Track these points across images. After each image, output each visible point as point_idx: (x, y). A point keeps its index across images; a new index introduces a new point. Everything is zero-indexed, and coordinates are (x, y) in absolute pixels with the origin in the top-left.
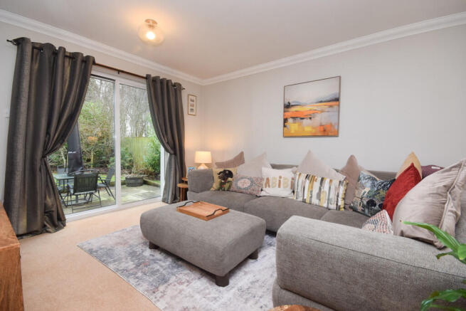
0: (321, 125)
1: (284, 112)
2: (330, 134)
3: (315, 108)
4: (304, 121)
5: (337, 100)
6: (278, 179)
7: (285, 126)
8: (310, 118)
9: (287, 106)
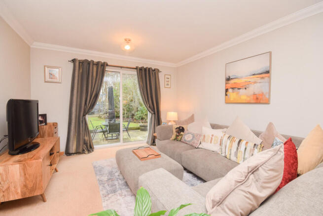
0: (254, 94)
1: (226, 84)
2: (261, 102)
3: (249, 80)
4: (241, 90)
5: (268, 72)
6: (211, 136)
7: (226, 95)
8: (246, 88)
9: (228, 79)
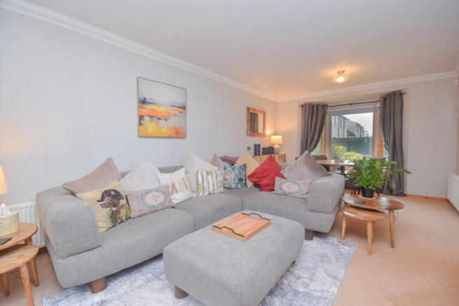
0: (175, 128)
3: (169, 111)
4: (161, 121)
5: (184, 108)
7: (141, 124)
8: (166, 120)
9: (143, 102)
